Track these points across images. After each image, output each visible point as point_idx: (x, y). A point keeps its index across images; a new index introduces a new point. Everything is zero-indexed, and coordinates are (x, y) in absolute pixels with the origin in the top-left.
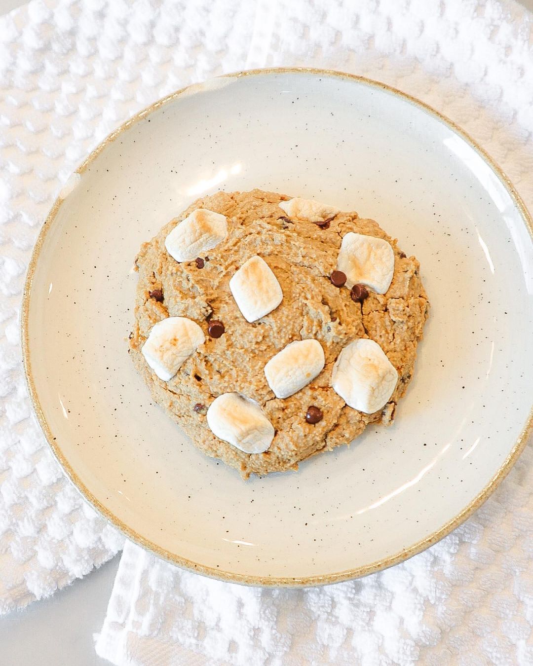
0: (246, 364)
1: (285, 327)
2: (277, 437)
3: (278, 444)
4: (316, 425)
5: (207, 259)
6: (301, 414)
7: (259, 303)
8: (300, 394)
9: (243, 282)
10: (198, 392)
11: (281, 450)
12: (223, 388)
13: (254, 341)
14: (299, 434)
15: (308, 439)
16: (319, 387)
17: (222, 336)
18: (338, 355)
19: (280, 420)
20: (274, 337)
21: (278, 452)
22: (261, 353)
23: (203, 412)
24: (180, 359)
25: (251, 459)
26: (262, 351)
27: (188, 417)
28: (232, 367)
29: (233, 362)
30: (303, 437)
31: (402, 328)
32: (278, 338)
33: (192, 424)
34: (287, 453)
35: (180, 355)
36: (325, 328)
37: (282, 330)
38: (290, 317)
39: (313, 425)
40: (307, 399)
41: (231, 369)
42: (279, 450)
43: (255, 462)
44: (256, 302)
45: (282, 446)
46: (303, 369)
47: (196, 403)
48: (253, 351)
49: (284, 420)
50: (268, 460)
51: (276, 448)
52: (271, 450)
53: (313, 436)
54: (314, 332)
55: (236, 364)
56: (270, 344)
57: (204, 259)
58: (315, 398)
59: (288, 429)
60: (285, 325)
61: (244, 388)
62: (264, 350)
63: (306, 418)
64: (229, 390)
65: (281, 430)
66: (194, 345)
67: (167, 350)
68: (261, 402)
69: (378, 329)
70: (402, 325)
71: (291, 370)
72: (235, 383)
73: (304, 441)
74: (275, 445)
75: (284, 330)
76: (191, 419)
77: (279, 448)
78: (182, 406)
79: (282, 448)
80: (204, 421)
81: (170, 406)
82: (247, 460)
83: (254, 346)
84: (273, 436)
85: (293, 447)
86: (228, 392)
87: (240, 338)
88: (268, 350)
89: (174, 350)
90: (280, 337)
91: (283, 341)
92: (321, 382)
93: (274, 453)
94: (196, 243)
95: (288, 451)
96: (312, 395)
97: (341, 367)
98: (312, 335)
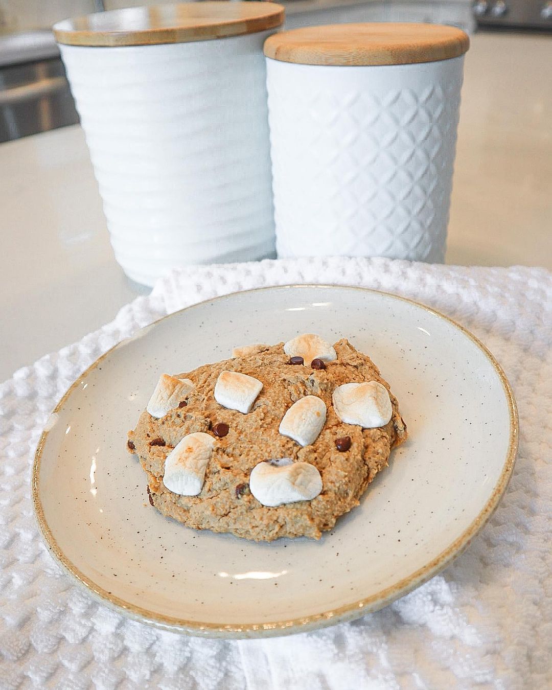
0: (261, 438)
1: (278, 400)
2: (324, 475)
3: (329, 480)
4: (350, 450)
5: (187, 399)
6: (332, 448)
7: (246, 390)
8: (321, 436)
9: (225, 386)
10: (232, 476)
11: (334, 483)
12: (252, 461)
13: (258, 419)
14: (340, 461)
15: (351, 461)
16: (333, 426)
17: (229, 431)
18: (332, 401)
19: (317, 460)
20: (273, 410)
21: (333, 486)
22: (269, 426)
23: (246, 490)
24: (202, 462)
25: (313, 507)
26: (269, 424)
27: (235, 509)
28: (251, 446)
29: (250, 442)
30: (346, 462)
31: (365, 369)
32: (276, 410)
33: (242, 513)
34: (341, 482)
35: (200, 458)
36: (309, 384)
37: (276, 403)
38: (277, 392)
39: (348, 451)
40: (329, 436)
41: (251, 447)
42: (333, 484)
43: (318, 507)
44: (244, 391)
45: (333, 478)
46: (312, 410)
47: (235, 487)
48: (261, 426)
49: (321, 459)
50: (328, 499)
51: (329, 484)
52: (326, 489)
53: (353, 457)
54: (302, 392)
55: (253, 442)
56: (273, 416)
57: (185, 400)
58: (336, 434)
59: (329, 464)
60: (276, 398)
61: (271, 451)
62: (270, 422)
63: (338, 449)
64: (259, 460)
65: (324, 468)
66: (208, 446)
67: (186, 458)
68: (293, 456)
69: (348, 375)
70: (364, 367)
71: (303, 414)
72: (261, 452)
73: (349, 464)
74: (327, 481)
75: (278, 402)
76: (239, 508)
77: (332, 482)
78: (224, 502)
79: (334, 480)
80: (252, 500)
81: (213, 510)
82: (310, 509)
83: (260, 422)
84: (320, 477)
85: (343, 473)
86: (259, 463)
87: (246, 423)
88: (274, 422)
89: (193, 455)
90: (278, 407)
91: (282, 409)
92: (333, 422)
93: (330, 490)
94: (173, 395)
95: (340, 479)
96: (331, 432)
97: (339, 408)
98: (302, 395)
